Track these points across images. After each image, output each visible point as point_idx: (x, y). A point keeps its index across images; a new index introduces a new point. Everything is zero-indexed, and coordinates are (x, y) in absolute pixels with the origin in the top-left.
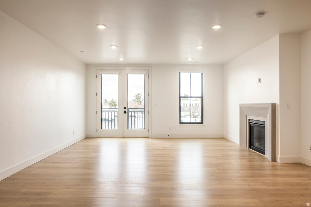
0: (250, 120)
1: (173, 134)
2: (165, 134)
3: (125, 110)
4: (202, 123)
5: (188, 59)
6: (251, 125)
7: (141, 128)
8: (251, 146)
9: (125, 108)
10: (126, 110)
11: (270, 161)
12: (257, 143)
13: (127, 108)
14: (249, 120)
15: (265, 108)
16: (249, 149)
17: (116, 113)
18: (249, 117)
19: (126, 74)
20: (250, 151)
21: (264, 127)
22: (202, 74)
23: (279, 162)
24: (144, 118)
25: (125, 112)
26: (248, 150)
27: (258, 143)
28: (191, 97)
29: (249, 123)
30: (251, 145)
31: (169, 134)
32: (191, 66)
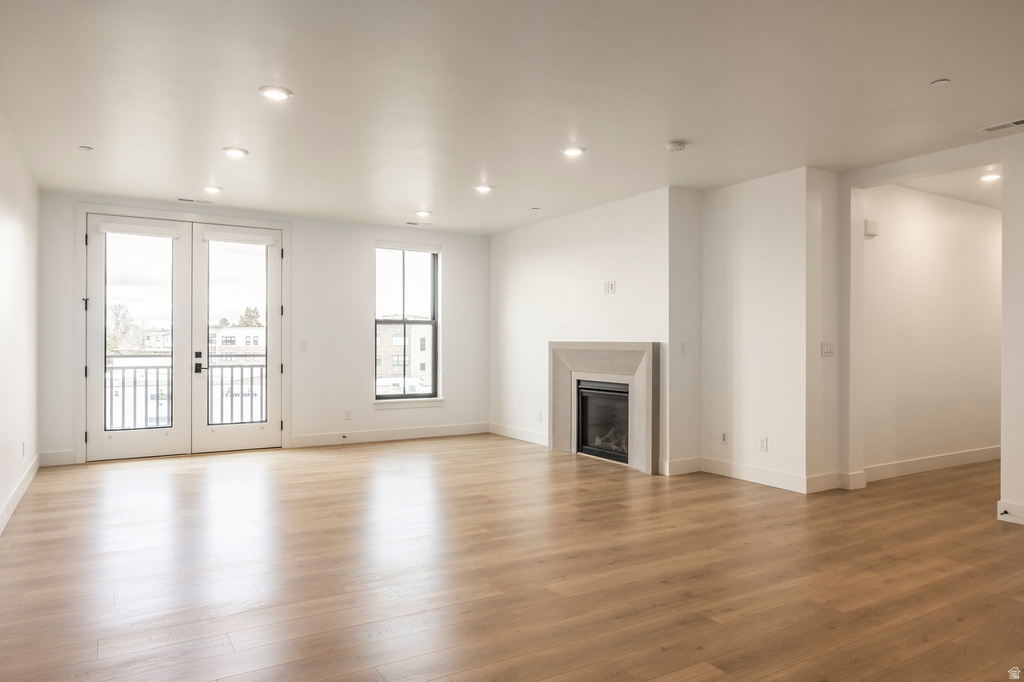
0: (582, 383)
1: (356, 431)
2: (333, 433)
3: (198, 361)
4: (435, 394)
5: (419, 214)
6: (584, 395)
7: (257, 418)
8: (585, 447)
9: (198, 355)
10: (203, 361)
11: (645, 476)
12: (597, 438)
13: (204, 355)
14: (579, 382)
15: (633, 352)
16: (579, 453)
17: (166, 370)
18: (576, 376)
19: (203, 240)
20: (580, 459)
21: (626, 399)
22: (435, 256)
23: (667, 473)
24: (264, 386)
25: (198, 368)
26: (575, 457)
27: (601, 437)
28: (404, 322)
29: (579, 389)
30: (583, 444)
31: (345, 433)
32: (407, 233)
